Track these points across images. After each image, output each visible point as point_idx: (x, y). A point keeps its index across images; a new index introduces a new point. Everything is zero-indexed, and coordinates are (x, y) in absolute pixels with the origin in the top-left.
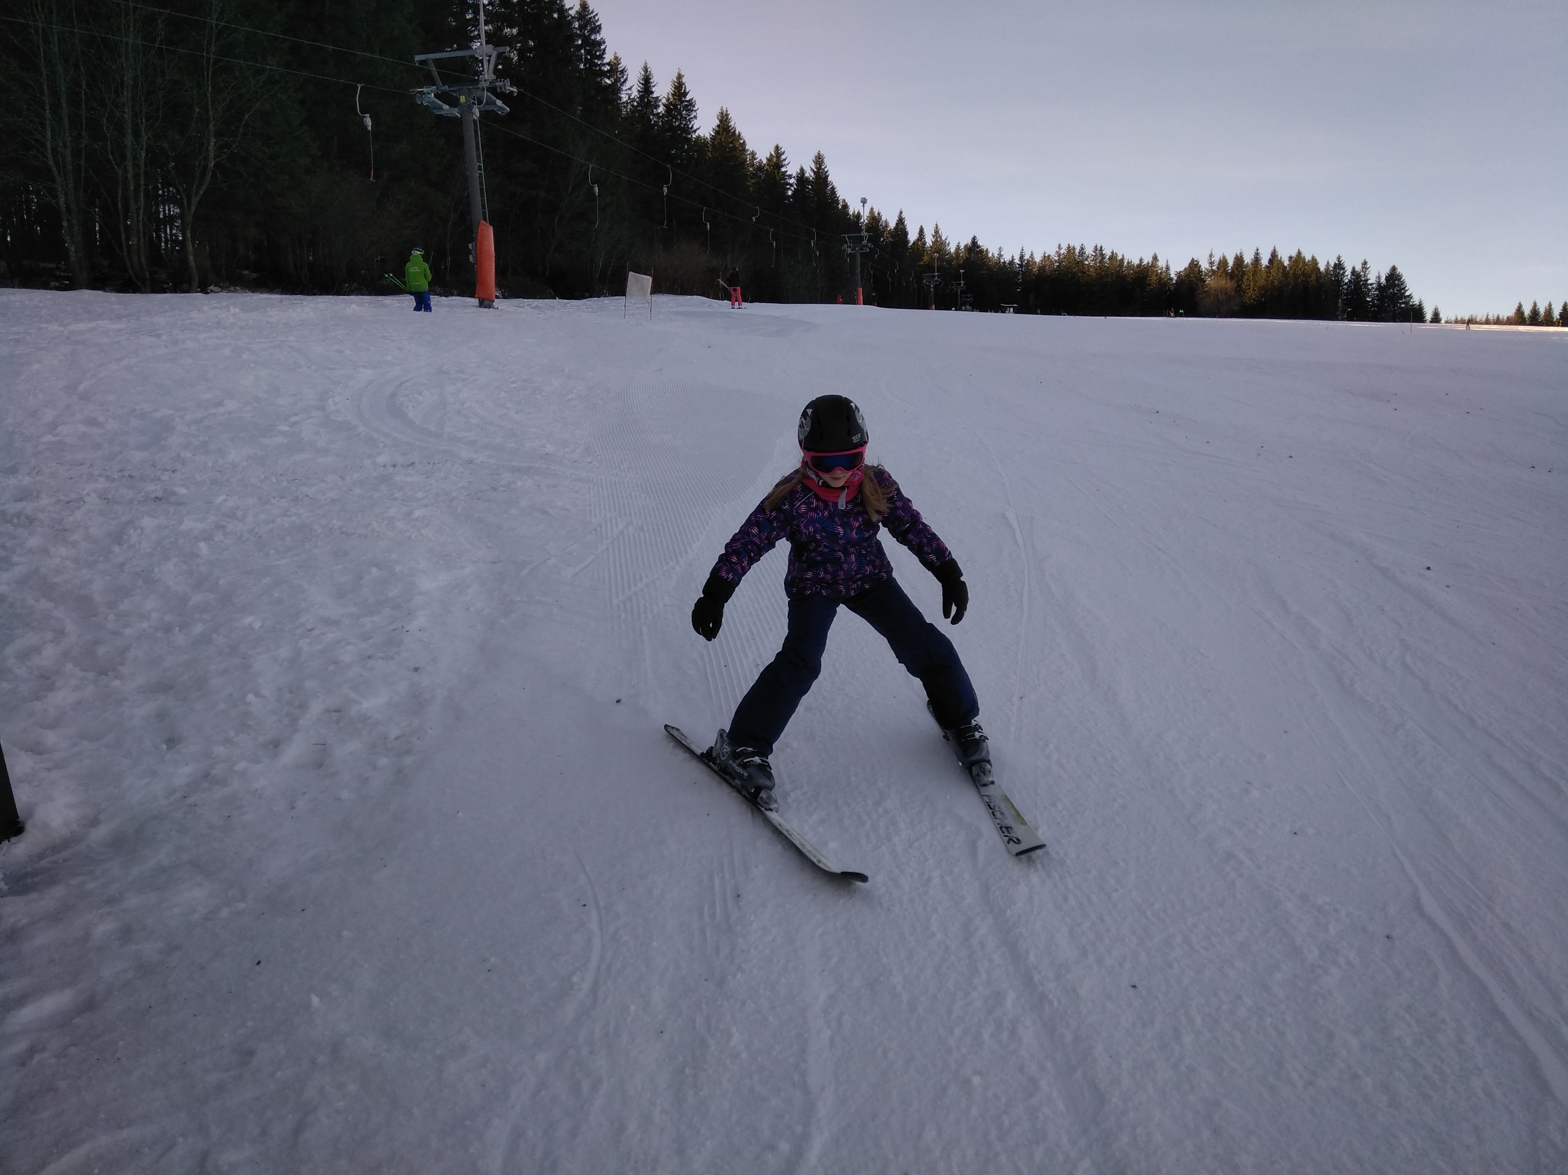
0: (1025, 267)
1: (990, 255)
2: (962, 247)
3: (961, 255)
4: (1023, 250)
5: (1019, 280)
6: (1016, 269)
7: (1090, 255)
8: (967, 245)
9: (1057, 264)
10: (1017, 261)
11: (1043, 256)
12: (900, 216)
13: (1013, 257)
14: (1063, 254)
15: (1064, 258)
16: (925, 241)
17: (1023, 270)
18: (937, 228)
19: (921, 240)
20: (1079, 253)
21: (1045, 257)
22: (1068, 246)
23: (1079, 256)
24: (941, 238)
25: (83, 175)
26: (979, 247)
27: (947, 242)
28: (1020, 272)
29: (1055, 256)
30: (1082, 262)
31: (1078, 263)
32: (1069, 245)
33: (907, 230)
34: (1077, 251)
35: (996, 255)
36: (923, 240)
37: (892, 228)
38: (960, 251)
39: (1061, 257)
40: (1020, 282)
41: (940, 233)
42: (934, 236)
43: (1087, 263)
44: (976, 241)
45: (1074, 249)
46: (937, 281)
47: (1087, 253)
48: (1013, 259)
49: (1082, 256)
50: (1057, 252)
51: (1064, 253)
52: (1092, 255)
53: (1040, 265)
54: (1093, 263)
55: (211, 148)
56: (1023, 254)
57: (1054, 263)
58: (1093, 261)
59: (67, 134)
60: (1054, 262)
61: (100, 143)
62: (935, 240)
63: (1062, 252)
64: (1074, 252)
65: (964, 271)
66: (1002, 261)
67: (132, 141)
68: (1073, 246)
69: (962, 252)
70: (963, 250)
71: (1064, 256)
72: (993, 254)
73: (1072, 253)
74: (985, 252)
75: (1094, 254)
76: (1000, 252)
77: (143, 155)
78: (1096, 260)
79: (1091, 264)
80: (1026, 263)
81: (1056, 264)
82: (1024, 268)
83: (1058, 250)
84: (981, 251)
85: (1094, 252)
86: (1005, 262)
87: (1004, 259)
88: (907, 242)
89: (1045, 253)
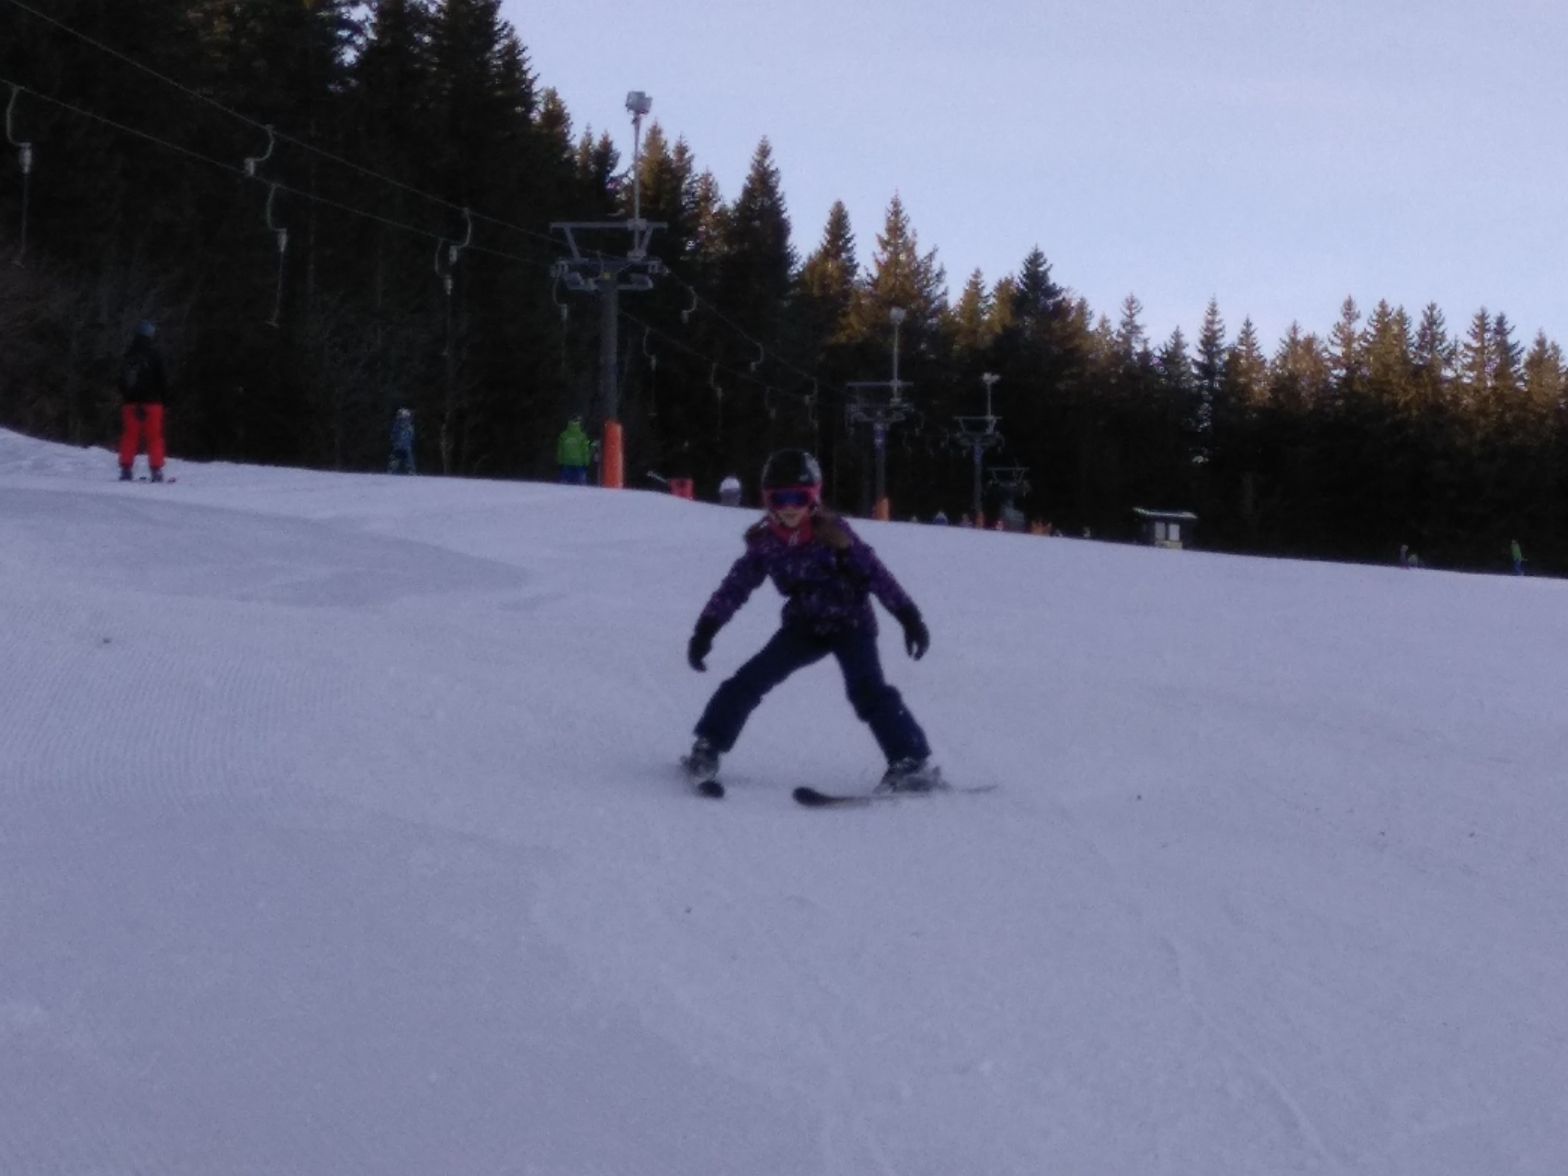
0: (1222, 374)
1: (1093, 326)
2: (989, 286)
3: (986, 317)
4: (1213, 312)
5: (1200, 421)
6: (1187, 380)
7: (1461, 348)
8: (1009, 282)
9: (1343, 372)
10: (1193, 352)
11: (1287, 340)
12: (760, 163)
13: (1177, 336)
14: (1363, 337)
15: (1367, 350)
16: (851, 259)
17: (1217, 385)
18: (896, 213)
19: (837, 255)
20: (1422, 336)
21: (1294, 342)
22: (1378, 309)
23: (1421, 347)
24: (910, 250)
26: (1052, 292)
27: (936, 266)
28: (1205, 393)
29: (1332, 343)
30: (1430, 368)
31: (1417, 372)
32: (1383, 305)
33: (785, 216)
34: (1414, 329)
35: (1115, 326)
36: (844, 255)
37: (730, 205)
38: (982, 305)
39: (1355, 345)
40: (1205, 429)
41: (909, 233)
42: (884, 244)
43: (1448, 373)
44: (1041, 269)
45: (1402, 320)
46: (897, 409)
47: (1450, 338)
48: (1178, 345)
49: (1432, 349)
50: (1339, 328)
51: (1366, 332)
52: (1468, 347)
53: (1279, 371)
54: (1471, 375)
56: (1217, 327)
57: (1330, 369)
58: (1470, 367)
60: (1330, 364)
62: (890, 259)
63: (1360, 327)
64: (1403, 331)
65: (996, 378)
66: (1138, 348)
68: (1397, 308)
69: (990, 307)
70: (992, 301)
71: (1365, 344)
72: (1104, 322)
73: (1395, 337)
74: (1073, 314)
75: (1475, 344)
76: (1131, 316)
78: (1484, 365)
79: (1466, 380)
80: (1227, 364)
81: (1335, 372)
82: (1217, 378)
83: (1342, 320)
84: (1061, 310)
85: (1475, 336)
86: (1146, 355)
87: (1145, 341)
88: (784, 259)
89: (1295, 330)
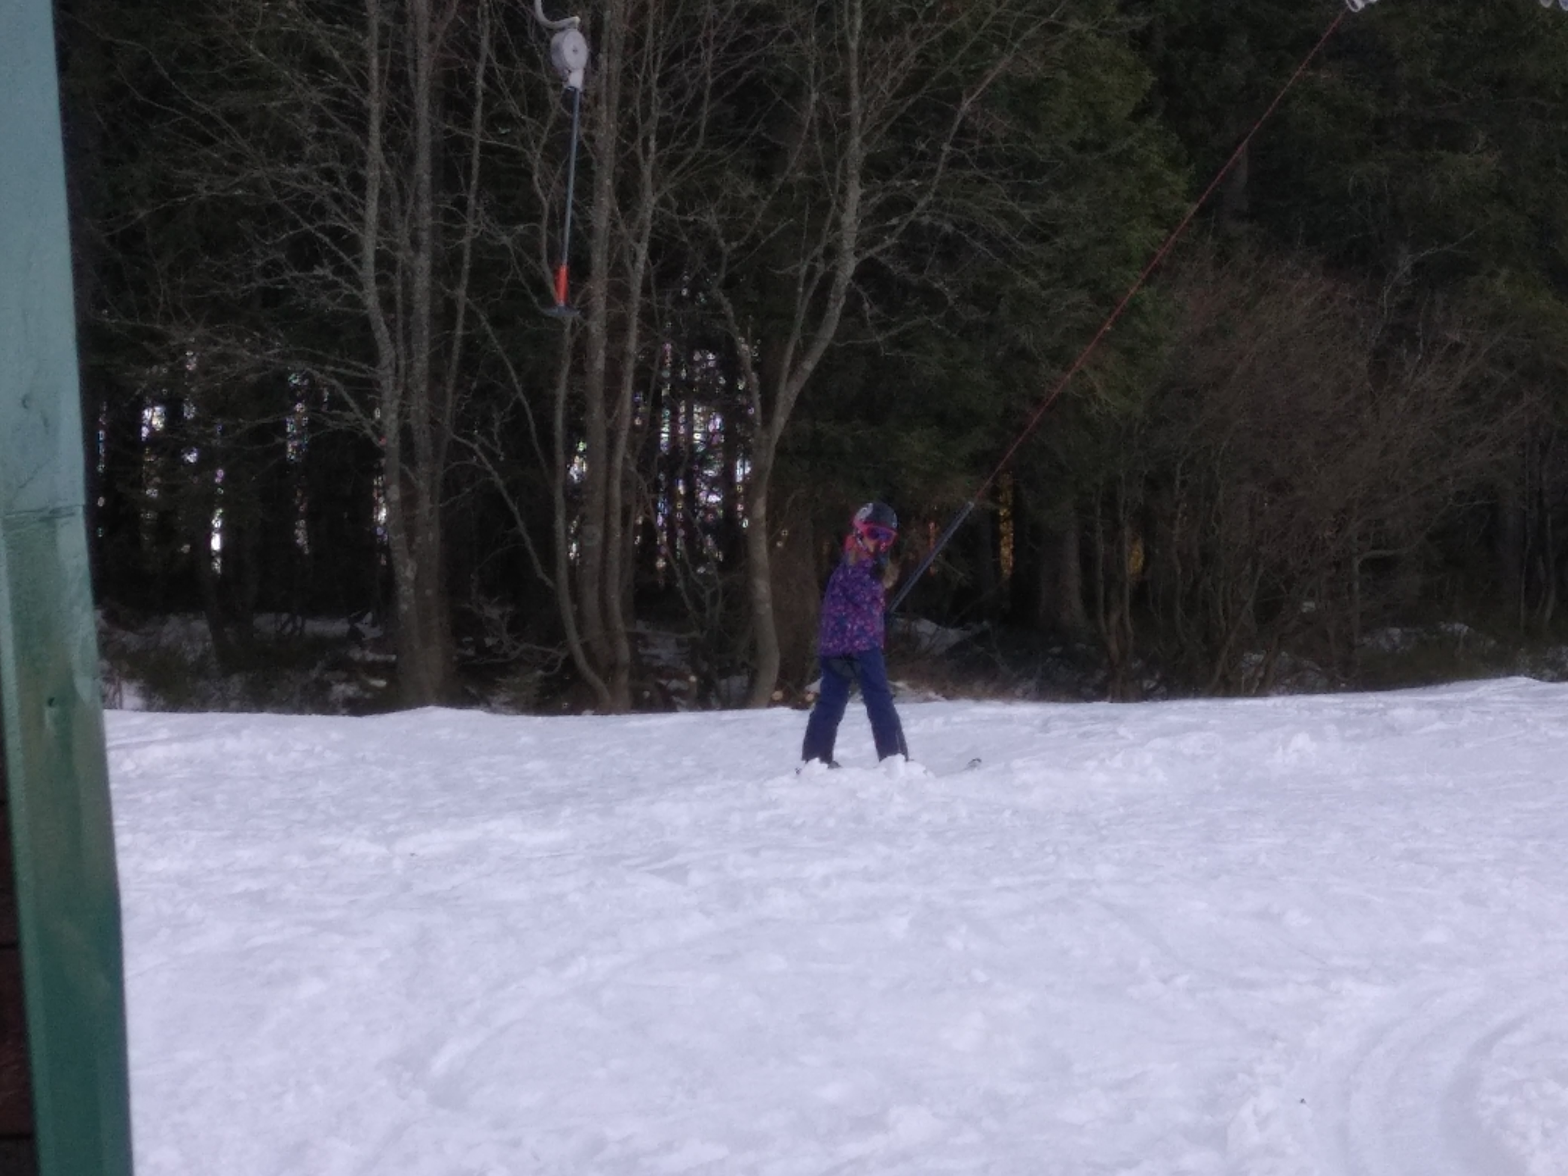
25: (459, 332)
55: (850, 219)
59: (426, 206)
61: (520, 228)
67: (613, 213)
77: (643, 253)
